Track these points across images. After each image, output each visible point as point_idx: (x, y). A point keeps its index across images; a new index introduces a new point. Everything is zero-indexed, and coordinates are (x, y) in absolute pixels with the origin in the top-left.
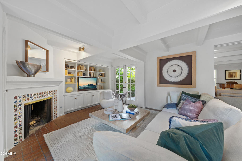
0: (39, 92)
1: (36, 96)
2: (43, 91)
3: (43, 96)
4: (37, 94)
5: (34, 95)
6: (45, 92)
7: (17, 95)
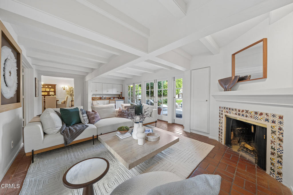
0: (238, 108)
1: (234, 112)
2: (244, 109)
3: (243, 115)
4: (235, 110)
5: (232, 110)
6: (247, 112)
7: (221, 106)
